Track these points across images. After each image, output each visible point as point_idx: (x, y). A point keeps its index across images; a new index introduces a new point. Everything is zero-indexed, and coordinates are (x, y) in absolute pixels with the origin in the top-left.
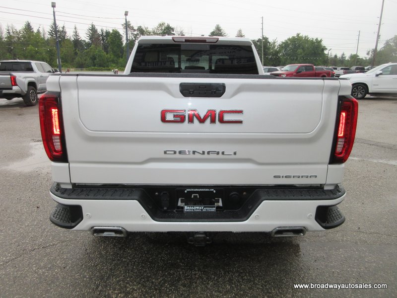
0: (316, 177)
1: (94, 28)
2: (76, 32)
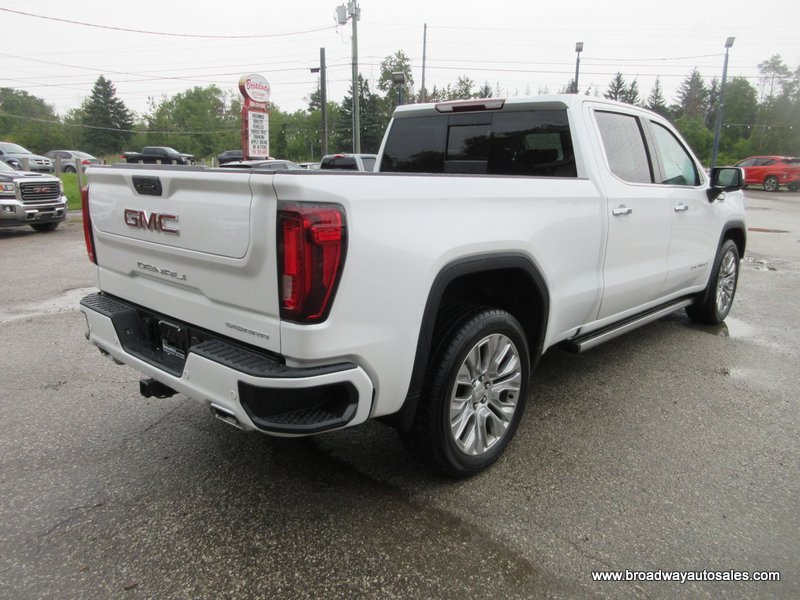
0: (268, 338)
1: (698, 79)
2: (657, 90)
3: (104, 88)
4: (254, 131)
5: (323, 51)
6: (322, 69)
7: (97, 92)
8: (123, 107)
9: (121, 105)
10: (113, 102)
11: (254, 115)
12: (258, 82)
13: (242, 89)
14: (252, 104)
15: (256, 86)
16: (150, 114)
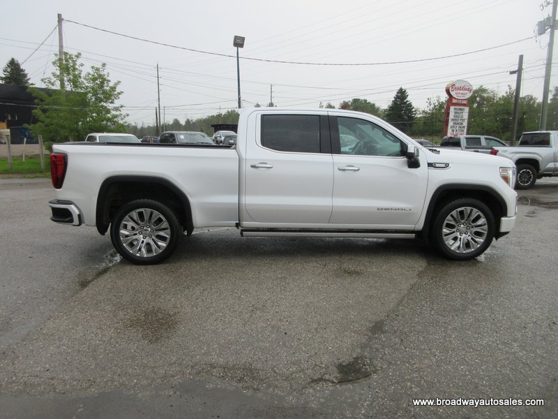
3: (402, 95)
4: (452, 120)
5: (521, 57)
6: (519, 72)
7: (397, 97)
8: (411, 106)
9: (410, 105)
10: (405, 103)
11: (455, 109)
12: (462, 85)
13: (448, 91)
14: (454, 101)
15: (459, 89)
16: (427, 110)
